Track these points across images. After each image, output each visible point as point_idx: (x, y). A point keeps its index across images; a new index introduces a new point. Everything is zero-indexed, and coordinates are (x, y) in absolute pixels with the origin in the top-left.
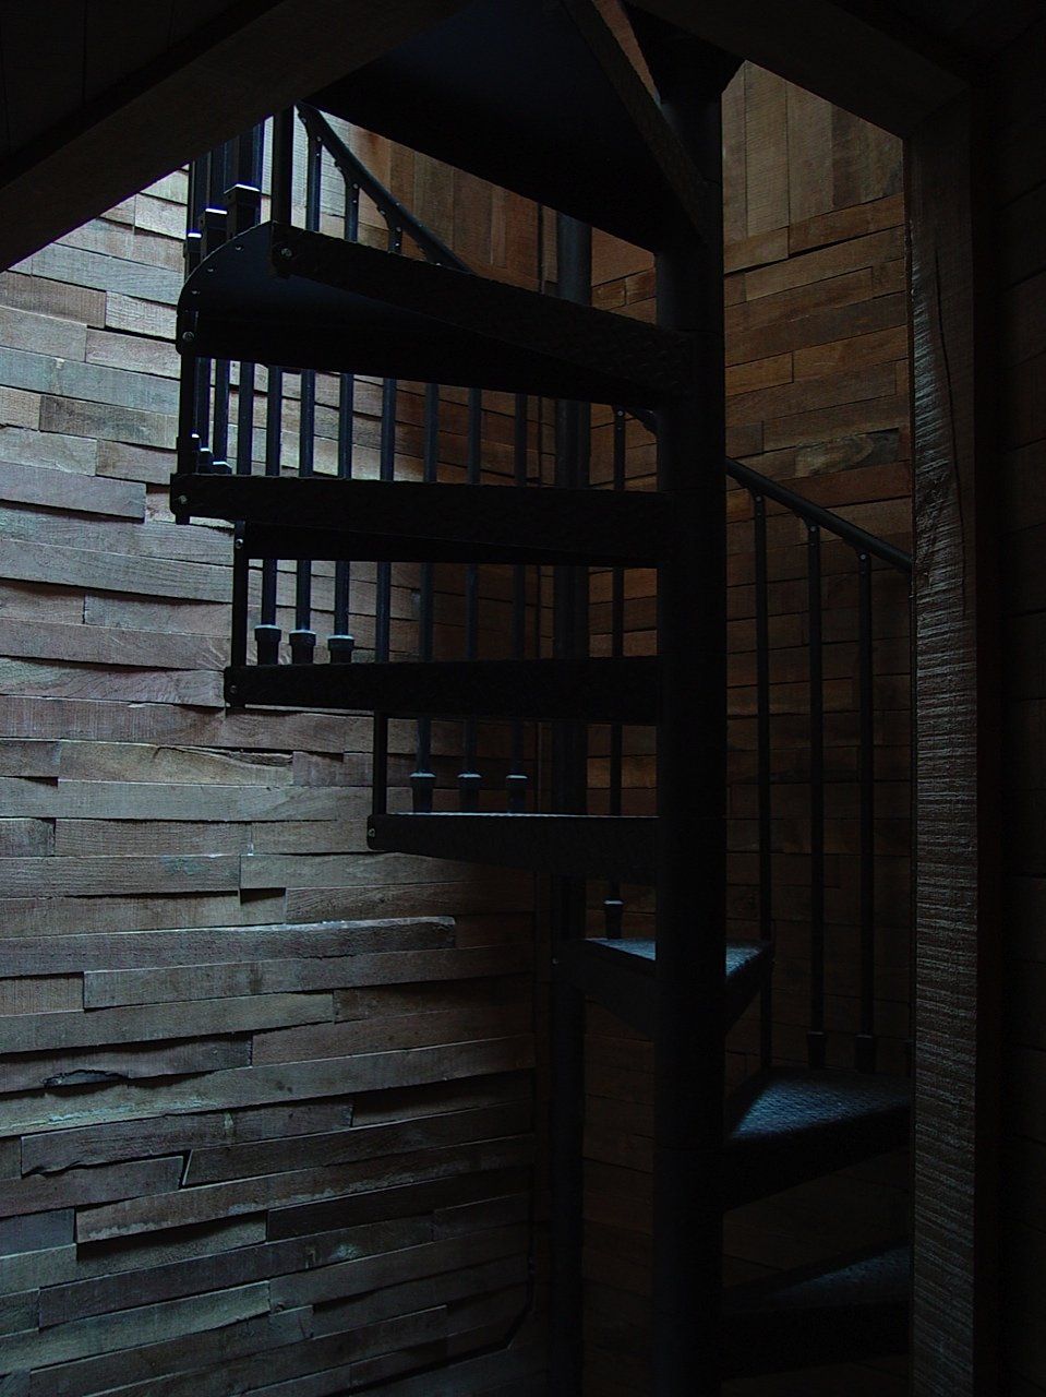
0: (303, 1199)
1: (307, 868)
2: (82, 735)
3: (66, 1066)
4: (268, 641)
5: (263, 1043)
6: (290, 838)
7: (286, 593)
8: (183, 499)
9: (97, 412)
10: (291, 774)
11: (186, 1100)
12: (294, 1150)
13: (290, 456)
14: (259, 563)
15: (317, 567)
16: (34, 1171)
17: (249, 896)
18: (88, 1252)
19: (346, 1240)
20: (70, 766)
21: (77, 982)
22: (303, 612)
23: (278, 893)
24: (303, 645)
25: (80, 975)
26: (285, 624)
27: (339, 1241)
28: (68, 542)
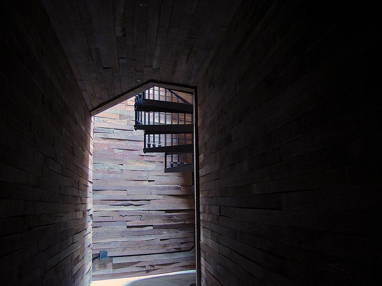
0: (158, 224)
1: (158, 177)
2: (126, 159)
3: (125, 202)
4: (149, 145)
5: (152, 201)
6: (155, 173)
7: (152, 139)
8: (136, 128)
9: (127, 116)
10: (155, 165)
11: (141, 208)
12: (157, 217)
13: (151, 120)
14: (148, 135)
15: (156, 135)
16: (121, 216)
17: (149, 181)
18: (128, 227)
19: (165, 231)
20: (125, 163)
21: (126, 191)
22: (154, 142)
23: (154, 181)
24: (154, 146)
25: (126, 190)
26: (152, 144)
27: (164, 231)
28: (124, 134)
